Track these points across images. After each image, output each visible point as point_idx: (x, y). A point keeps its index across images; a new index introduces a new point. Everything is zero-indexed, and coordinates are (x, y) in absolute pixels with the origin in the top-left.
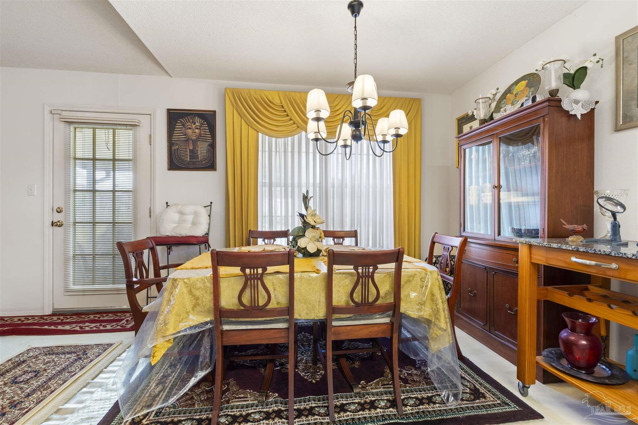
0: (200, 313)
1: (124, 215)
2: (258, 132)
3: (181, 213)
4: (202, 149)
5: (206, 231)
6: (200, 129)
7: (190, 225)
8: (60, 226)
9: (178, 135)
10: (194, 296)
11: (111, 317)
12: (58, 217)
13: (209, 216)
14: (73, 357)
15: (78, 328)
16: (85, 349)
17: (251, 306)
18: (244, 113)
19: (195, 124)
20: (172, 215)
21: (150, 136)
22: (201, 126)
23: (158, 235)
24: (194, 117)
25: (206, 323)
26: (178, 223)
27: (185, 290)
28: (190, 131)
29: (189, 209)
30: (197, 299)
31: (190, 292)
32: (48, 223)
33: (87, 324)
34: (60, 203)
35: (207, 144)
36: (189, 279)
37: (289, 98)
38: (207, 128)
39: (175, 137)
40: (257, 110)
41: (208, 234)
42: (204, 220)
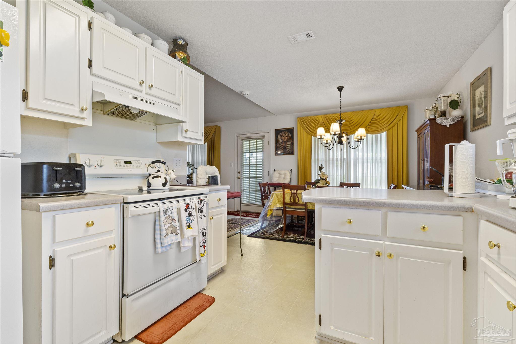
0: (280, 204)
1: (259, 175)
2: (312, 136)
3: (280, 174)
4: (288, 145)
5: (289, 181)
6: (288, 136)
7: (283, 179)
8: (239, 178)
9: (279, 140)
10: (278, 198)
11: (255, 214)
12: (239, 175)
13: (291, 175)
14: (246, 221)
15: (245, 215)
16: (249, 220)
17: (293, 202)
18: (305, 128)
19: (285, 134)
20: (276, 175)
21: (269, 141)
22: (288, 135)
23: (271, 182)
24: (285, 131)
25: (282, 207)
26: (278, 178)
27: (276, 196)
28: (283, 138)
29: (283, 172)
30: (279, 199)
31: (277, 197)
32: (236, 177)
33: (248, 215)
34: (239, 170)
35: (290, 143)
36: (277, 193)
37: (326, 118)
38: (290, 136)
39: (278, 141)
40: (311, 126)
41: (290, 183)
42: (288, 177)
